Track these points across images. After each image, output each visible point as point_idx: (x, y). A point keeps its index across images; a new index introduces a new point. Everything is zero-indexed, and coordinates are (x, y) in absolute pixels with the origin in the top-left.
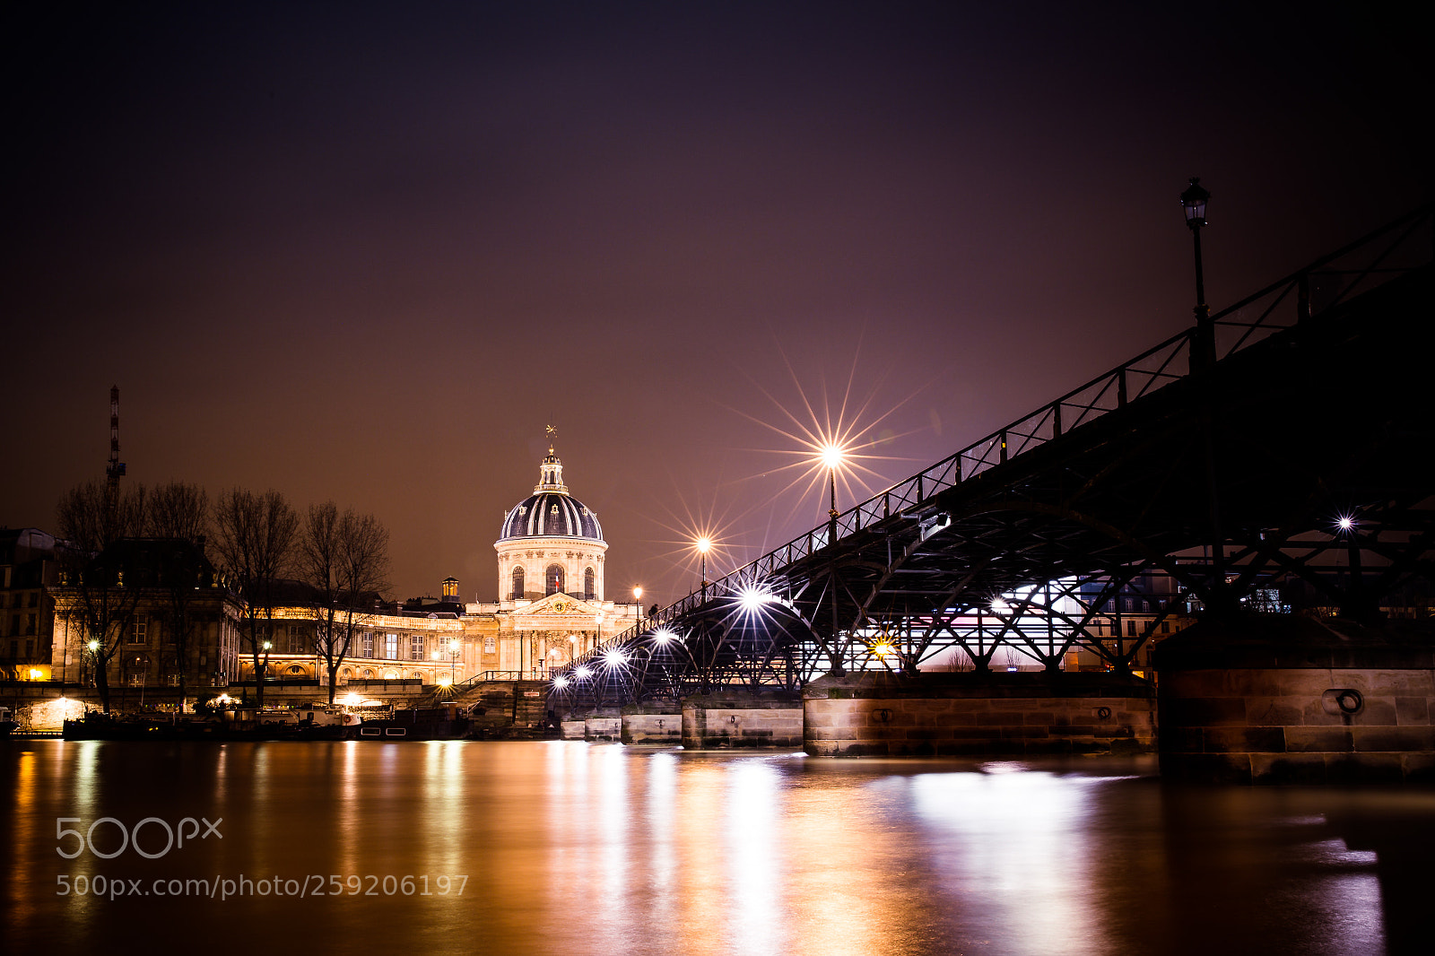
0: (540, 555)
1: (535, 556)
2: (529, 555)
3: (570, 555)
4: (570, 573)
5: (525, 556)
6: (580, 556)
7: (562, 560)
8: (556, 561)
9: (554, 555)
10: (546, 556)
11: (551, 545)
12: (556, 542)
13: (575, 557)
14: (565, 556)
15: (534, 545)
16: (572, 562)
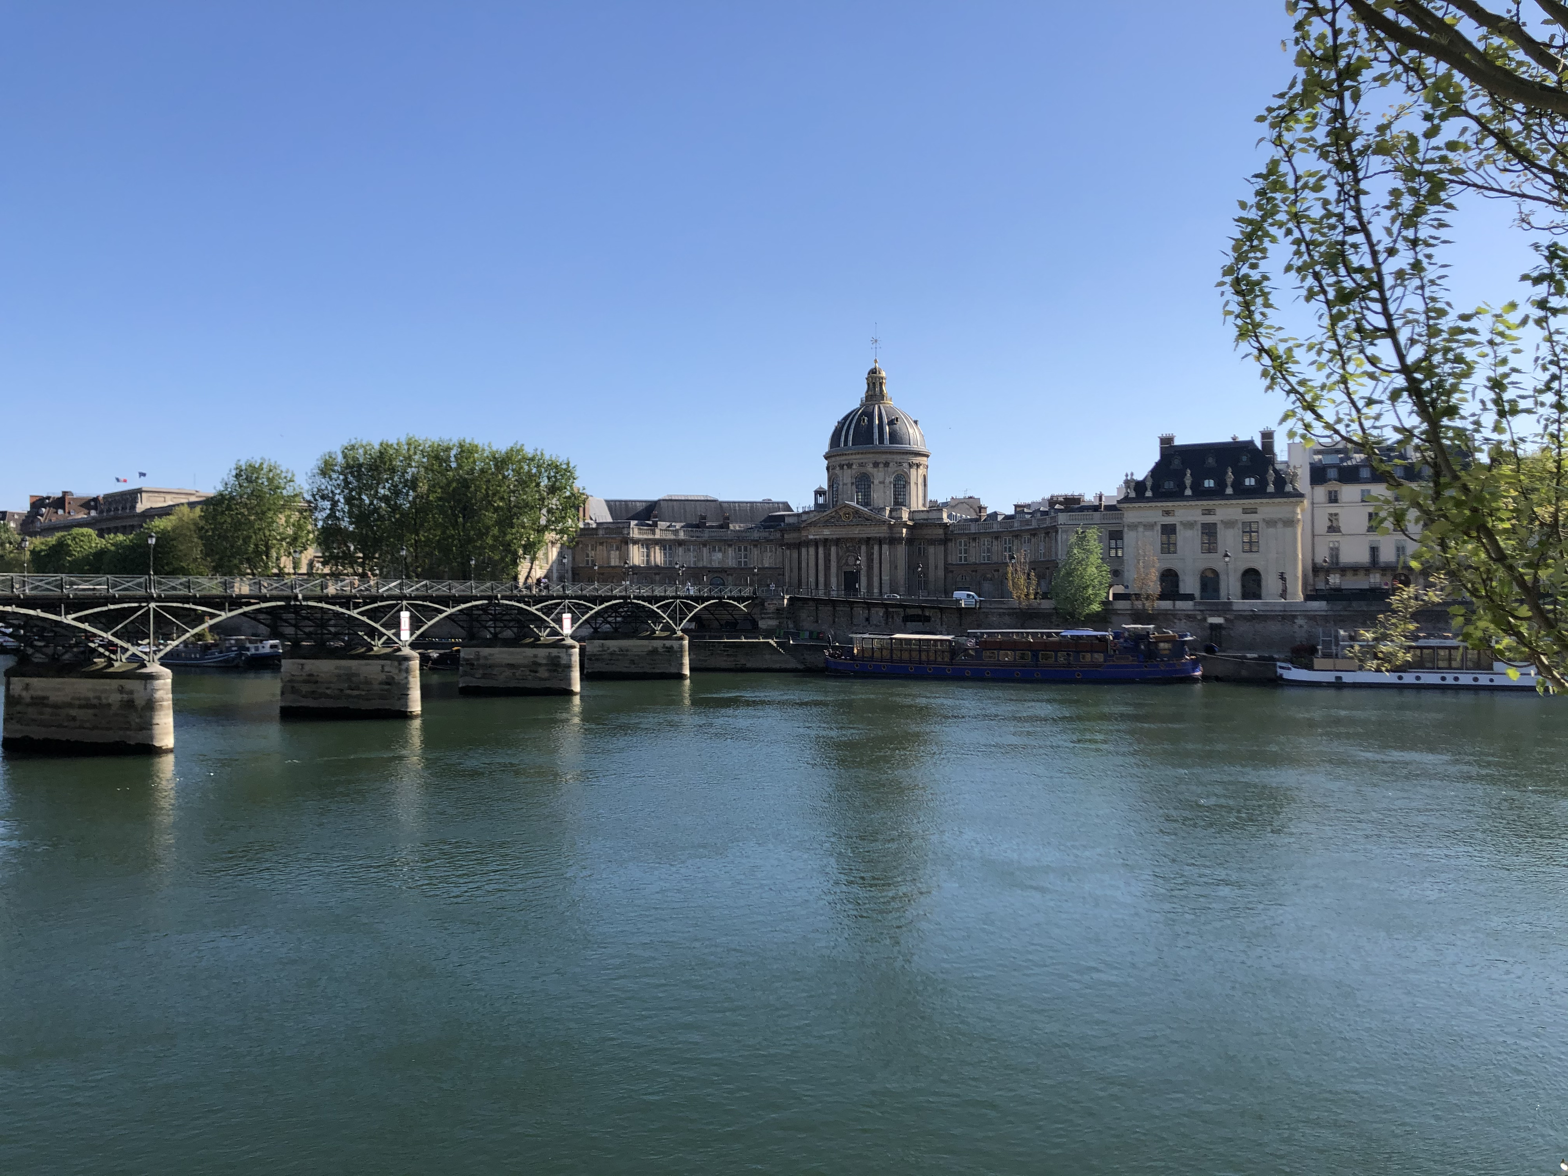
0: (850, 466)
1: (845, 467)
2: (841, 467)
3: (876, 465)
4: (876, 482)
5: (838, 468)
6: (887, 464)
7: (870, 468)
8: (863, 470)
9: (861, 465)
10: (854, 467)
11: (858, 456)
12: (862, 453)
13: (881, 465)
14: (871, 465)
15: (844, 457)
16: (878, 471)
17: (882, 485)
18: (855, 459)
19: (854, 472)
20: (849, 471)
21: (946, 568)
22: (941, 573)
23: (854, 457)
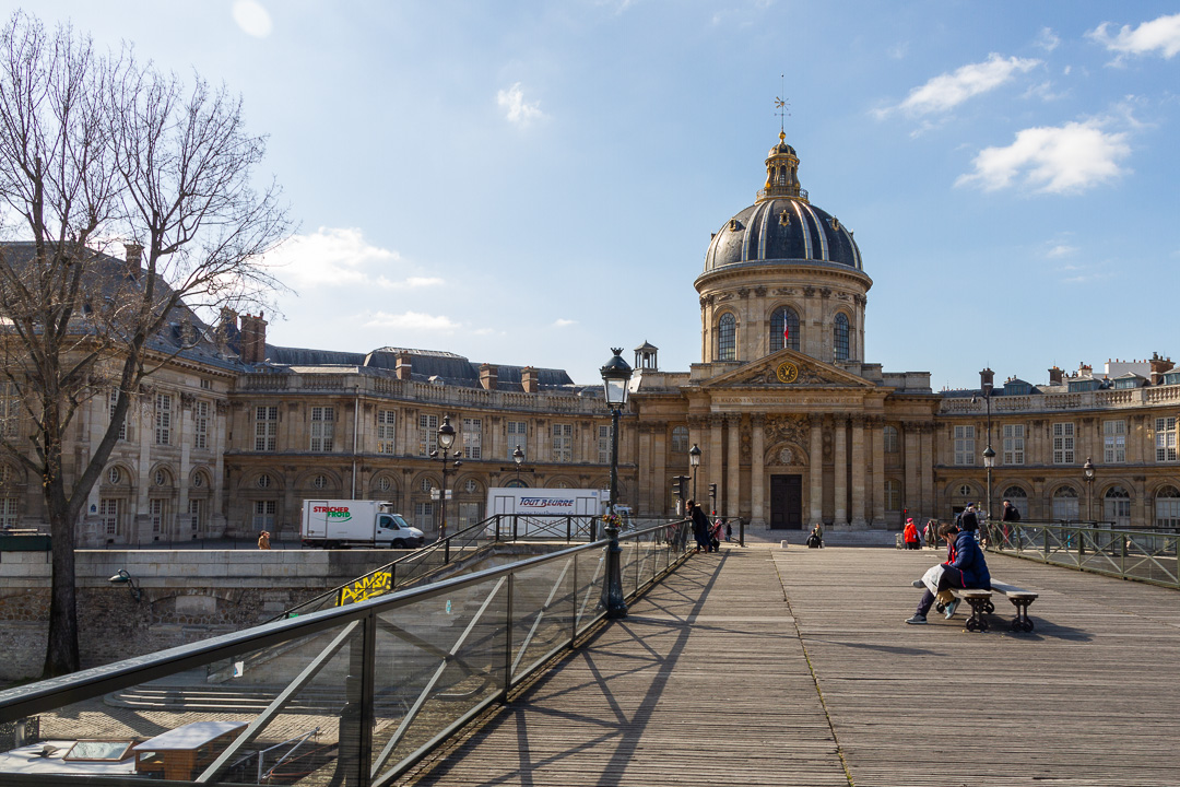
0: (761, 292)
1: (752, 294)
2: (744, 294)
3: (809, 292)
4: (810, 322)
5: (736, 297)
6: (825, 293)
7: (798, 298)
8: (786, 301)
9: (783, 291)
10: (770, 294)
11: (777, 277)
12: (785, 272)
13: (817, 295)
14: (801, 293)
15: (751, 278)
16: (813, 304)
17: (818, 329)
18: (774, 281)
19: (769, 303)
20: (761, 301)
21: (935, 473)
22: (927, 481)
23: (770, 277)
